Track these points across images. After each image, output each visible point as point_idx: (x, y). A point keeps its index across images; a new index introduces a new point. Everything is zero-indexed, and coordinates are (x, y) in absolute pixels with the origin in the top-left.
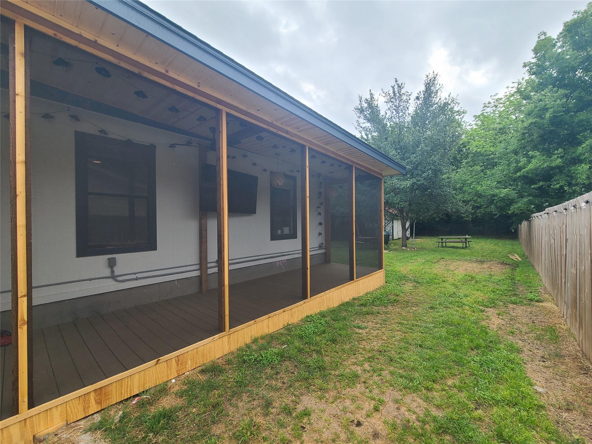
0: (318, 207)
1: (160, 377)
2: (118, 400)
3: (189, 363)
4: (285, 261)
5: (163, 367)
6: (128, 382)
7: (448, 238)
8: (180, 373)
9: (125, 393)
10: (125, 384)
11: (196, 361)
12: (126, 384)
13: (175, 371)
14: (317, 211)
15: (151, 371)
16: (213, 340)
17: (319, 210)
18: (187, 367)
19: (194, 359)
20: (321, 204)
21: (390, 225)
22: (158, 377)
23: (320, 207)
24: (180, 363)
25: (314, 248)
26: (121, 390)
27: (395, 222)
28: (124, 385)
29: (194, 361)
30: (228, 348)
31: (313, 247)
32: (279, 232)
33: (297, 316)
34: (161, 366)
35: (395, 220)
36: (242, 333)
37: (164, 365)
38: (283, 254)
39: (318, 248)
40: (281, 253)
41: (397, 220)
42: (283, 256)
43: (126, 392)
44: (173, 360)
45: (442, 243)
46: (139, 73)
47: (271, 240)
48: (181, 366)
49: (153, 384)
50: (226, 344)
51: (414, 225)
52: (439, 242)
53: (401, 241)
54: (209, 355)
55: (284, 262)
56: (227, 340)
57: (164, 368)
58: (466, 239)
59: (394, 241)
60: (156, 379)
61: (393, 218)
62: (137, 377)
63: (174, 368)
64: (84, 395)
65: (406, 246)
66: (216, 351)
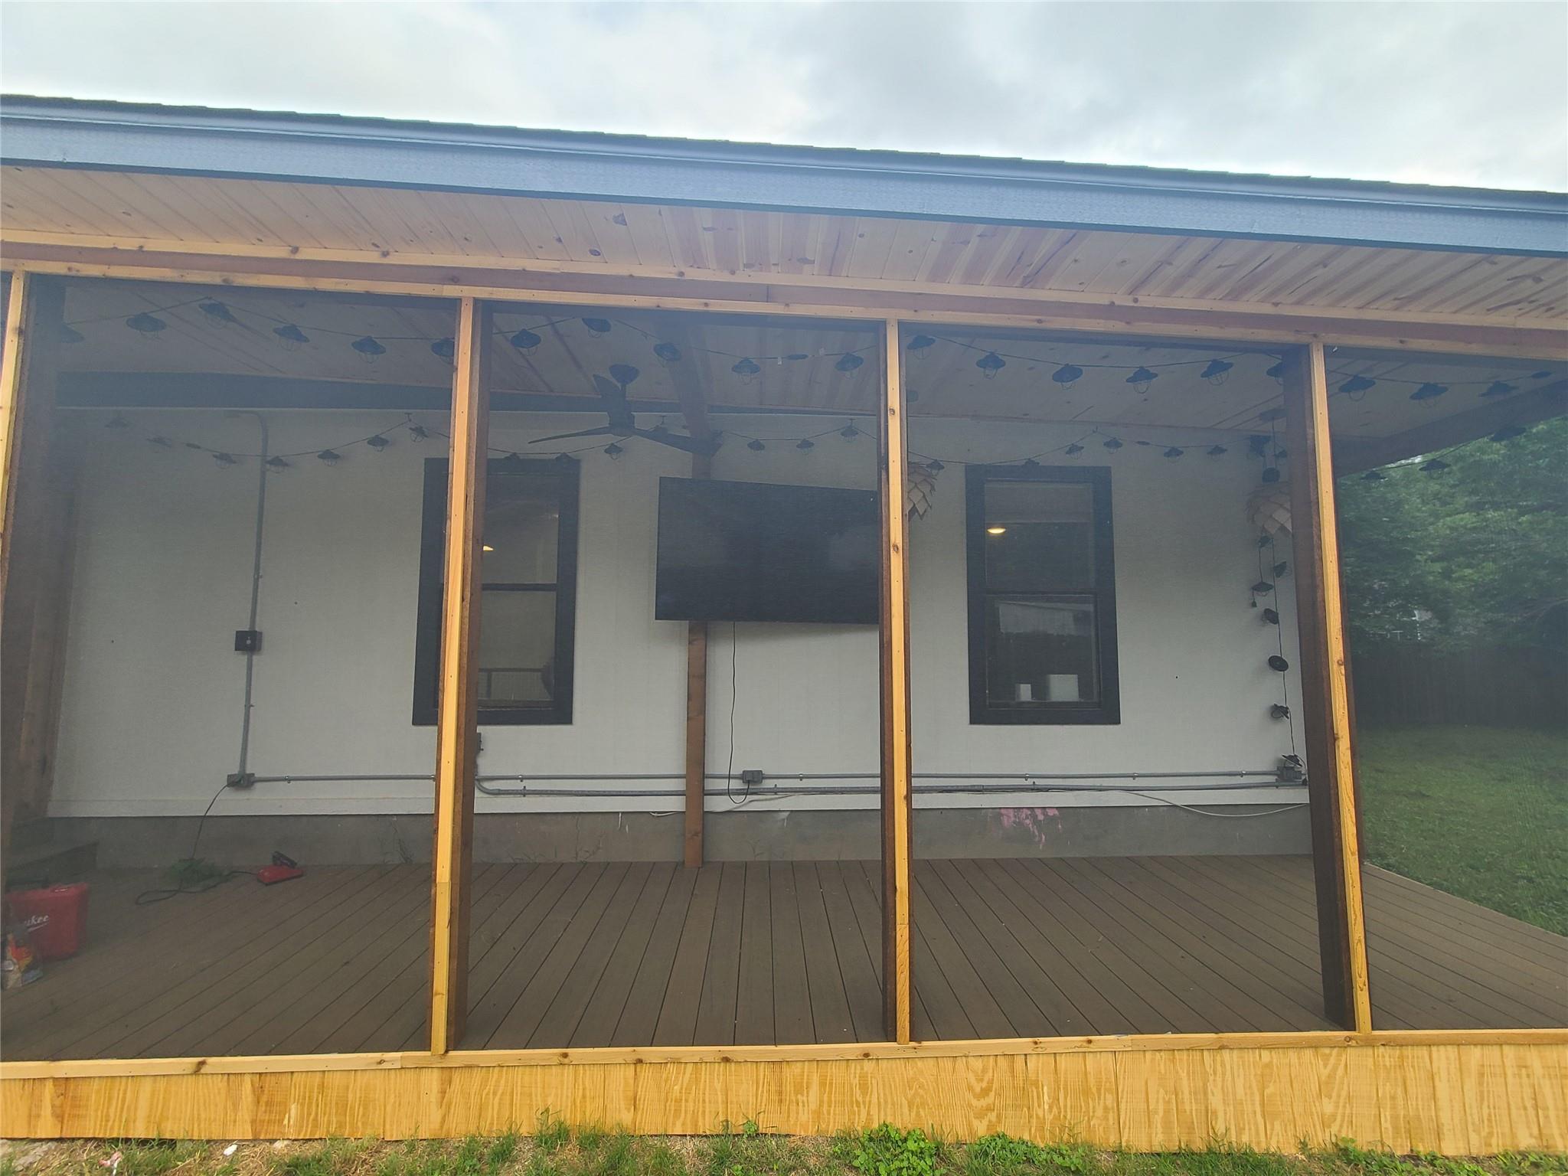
0: (1261, 587)
1: (203, 1116)
2: (97, 1132)
3: (293, 1112)
4: (1051, 813)
5: (216, 1091)
6: (125, 1093)
8: (260, 1132)
9: (114, 1121)
10: (118, 1094)
11: (317, 1114)
12: (121, 1096)
13: (247, 1117)
14: (1254, 605)
15: (184, 1086)
16: (380, 1067)
17: (1264, 601)
18: (286, 1122)
19: (310, 1104)
20: (1279, 570)
22: (199, 1115)
23: (1270, 587)
24: (264, 1099)
25: (1242, 775)
26: (108, 1109)
28: (116, 1095)
29: (309, 1114)
30: (439, 1119)
31: (1233, 769)
32: (1025, 692)
33: (813, 1106)
34: (211, 1085)
36: (503, 1082)
37: (220, 1085)
38: (1039, 782)
39: (1272, 779)
40: (1026, 778)
42: (1039, 790)
43: (117, 1120)
44: (247, 1079)
46: (224, 281)
47: (973, 721)
48: (265, 1112)
49: (182, 1130)
50: (433, 1100)
54: (364, 1115)
55: (1045, 815)
56: (435, 1086)
57: (219, 1093)
60: (193, 1119)
62: (147, 1086)
63: (245, 1107)
64: (34, 1079)
66: (389, 1108)
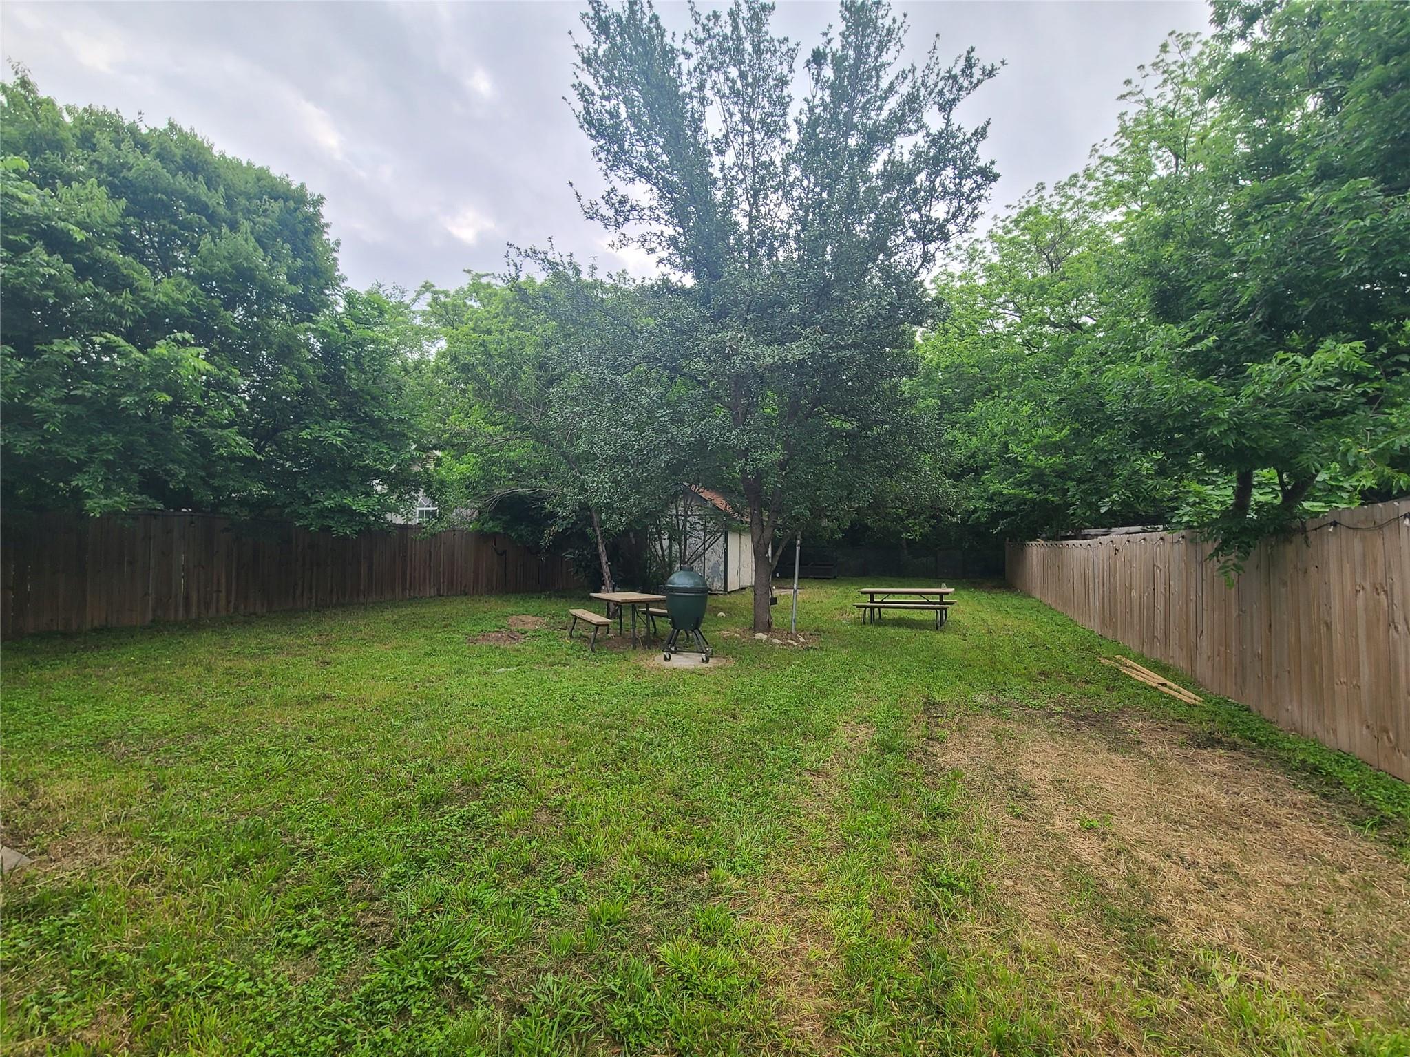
7: (889, 593)
21: (718, 547)
27: (734, 540)
35: (734, 531)
41: (740, 532)
45: (872, 608)
51: (798, 548)
52: (866, 607)
53: (750, 596)
58: (941, 595)
59: (728, 598)
61: (726, 526)
65: (767, 628)
